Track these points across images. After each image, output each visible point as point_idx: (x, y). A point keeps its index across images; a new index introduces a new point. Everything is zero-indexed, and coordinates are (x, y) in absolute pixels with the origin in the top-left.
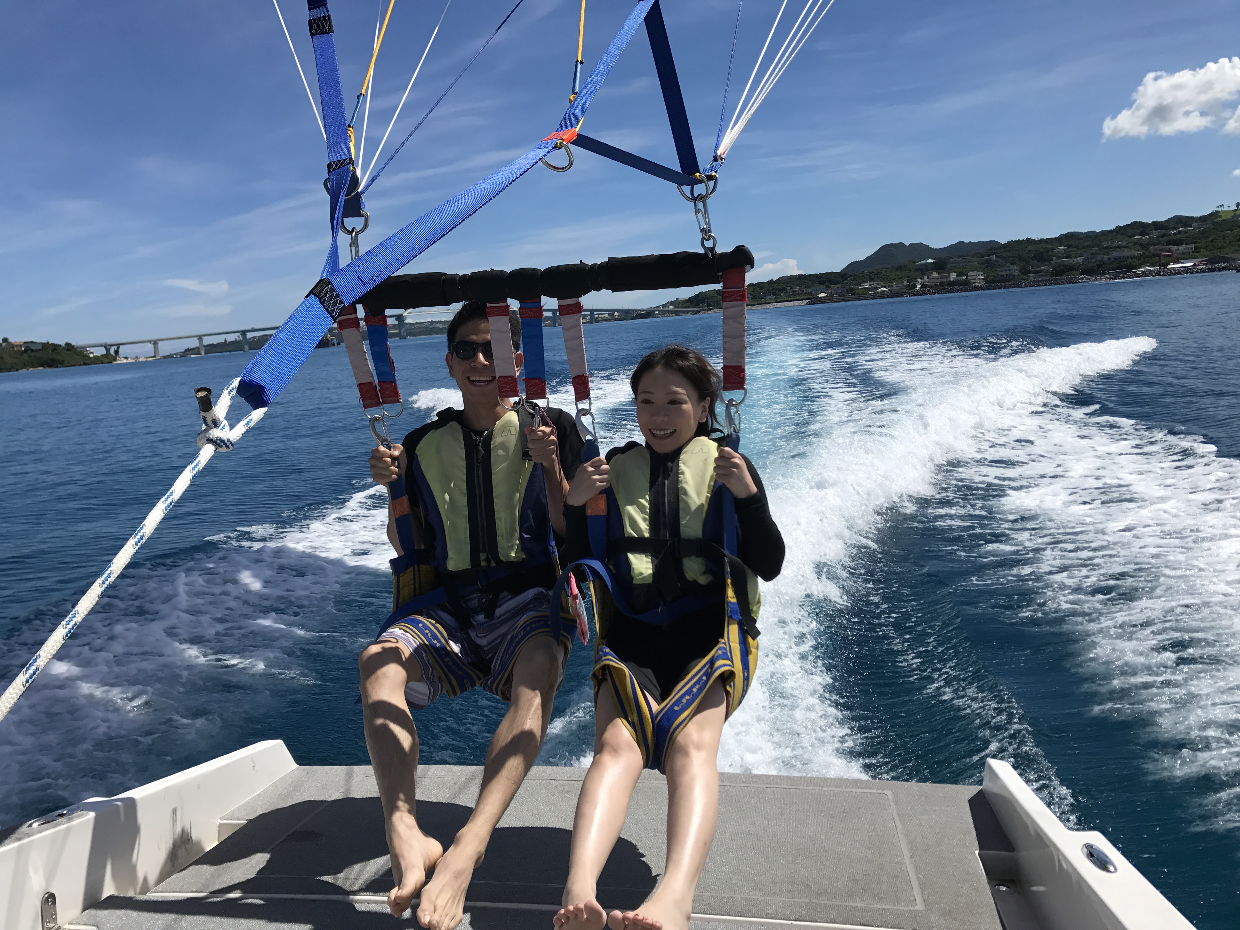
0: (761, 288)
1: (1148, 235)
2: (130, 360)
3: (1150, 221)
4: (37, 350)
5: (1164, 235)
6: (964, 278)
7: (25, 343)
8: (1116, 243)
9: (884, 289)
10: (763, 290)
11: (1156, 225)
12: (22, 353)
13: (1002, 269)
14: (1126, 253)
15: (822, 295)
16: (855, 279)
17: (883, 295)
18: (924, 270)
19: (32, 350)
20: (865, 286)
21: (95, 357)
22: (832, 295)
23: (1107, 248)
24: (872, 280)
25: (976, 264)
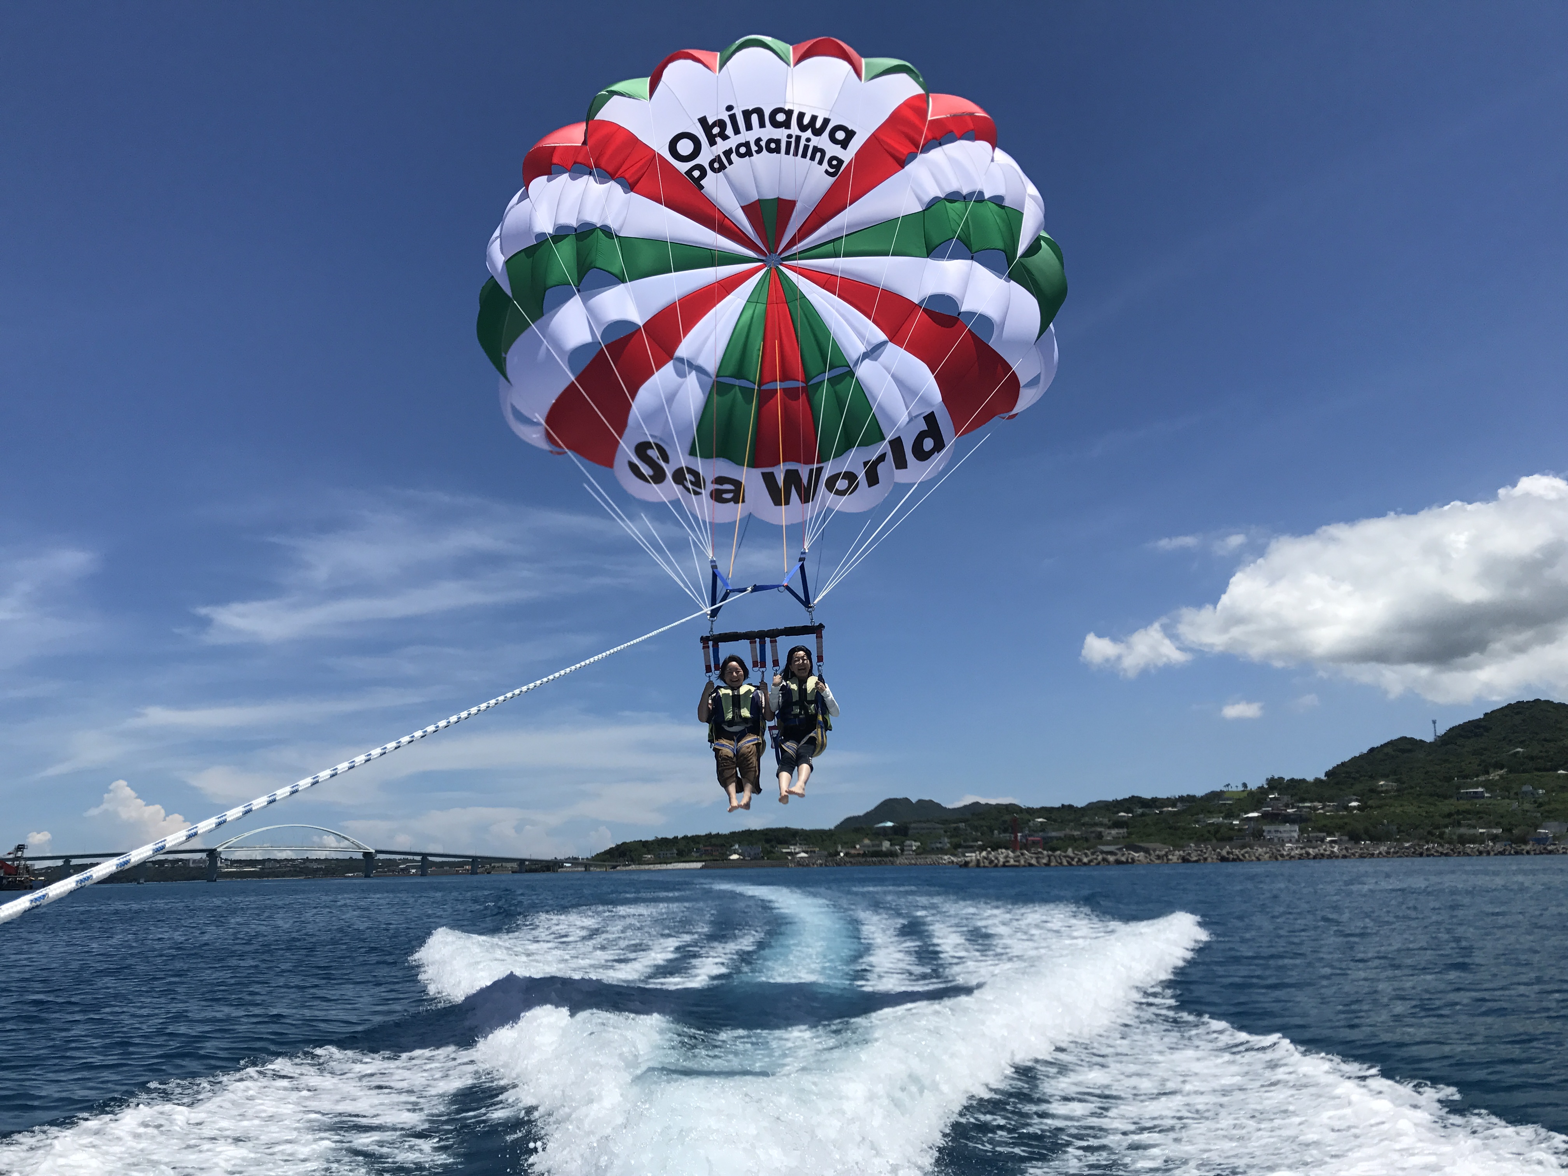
25: (942, 832)
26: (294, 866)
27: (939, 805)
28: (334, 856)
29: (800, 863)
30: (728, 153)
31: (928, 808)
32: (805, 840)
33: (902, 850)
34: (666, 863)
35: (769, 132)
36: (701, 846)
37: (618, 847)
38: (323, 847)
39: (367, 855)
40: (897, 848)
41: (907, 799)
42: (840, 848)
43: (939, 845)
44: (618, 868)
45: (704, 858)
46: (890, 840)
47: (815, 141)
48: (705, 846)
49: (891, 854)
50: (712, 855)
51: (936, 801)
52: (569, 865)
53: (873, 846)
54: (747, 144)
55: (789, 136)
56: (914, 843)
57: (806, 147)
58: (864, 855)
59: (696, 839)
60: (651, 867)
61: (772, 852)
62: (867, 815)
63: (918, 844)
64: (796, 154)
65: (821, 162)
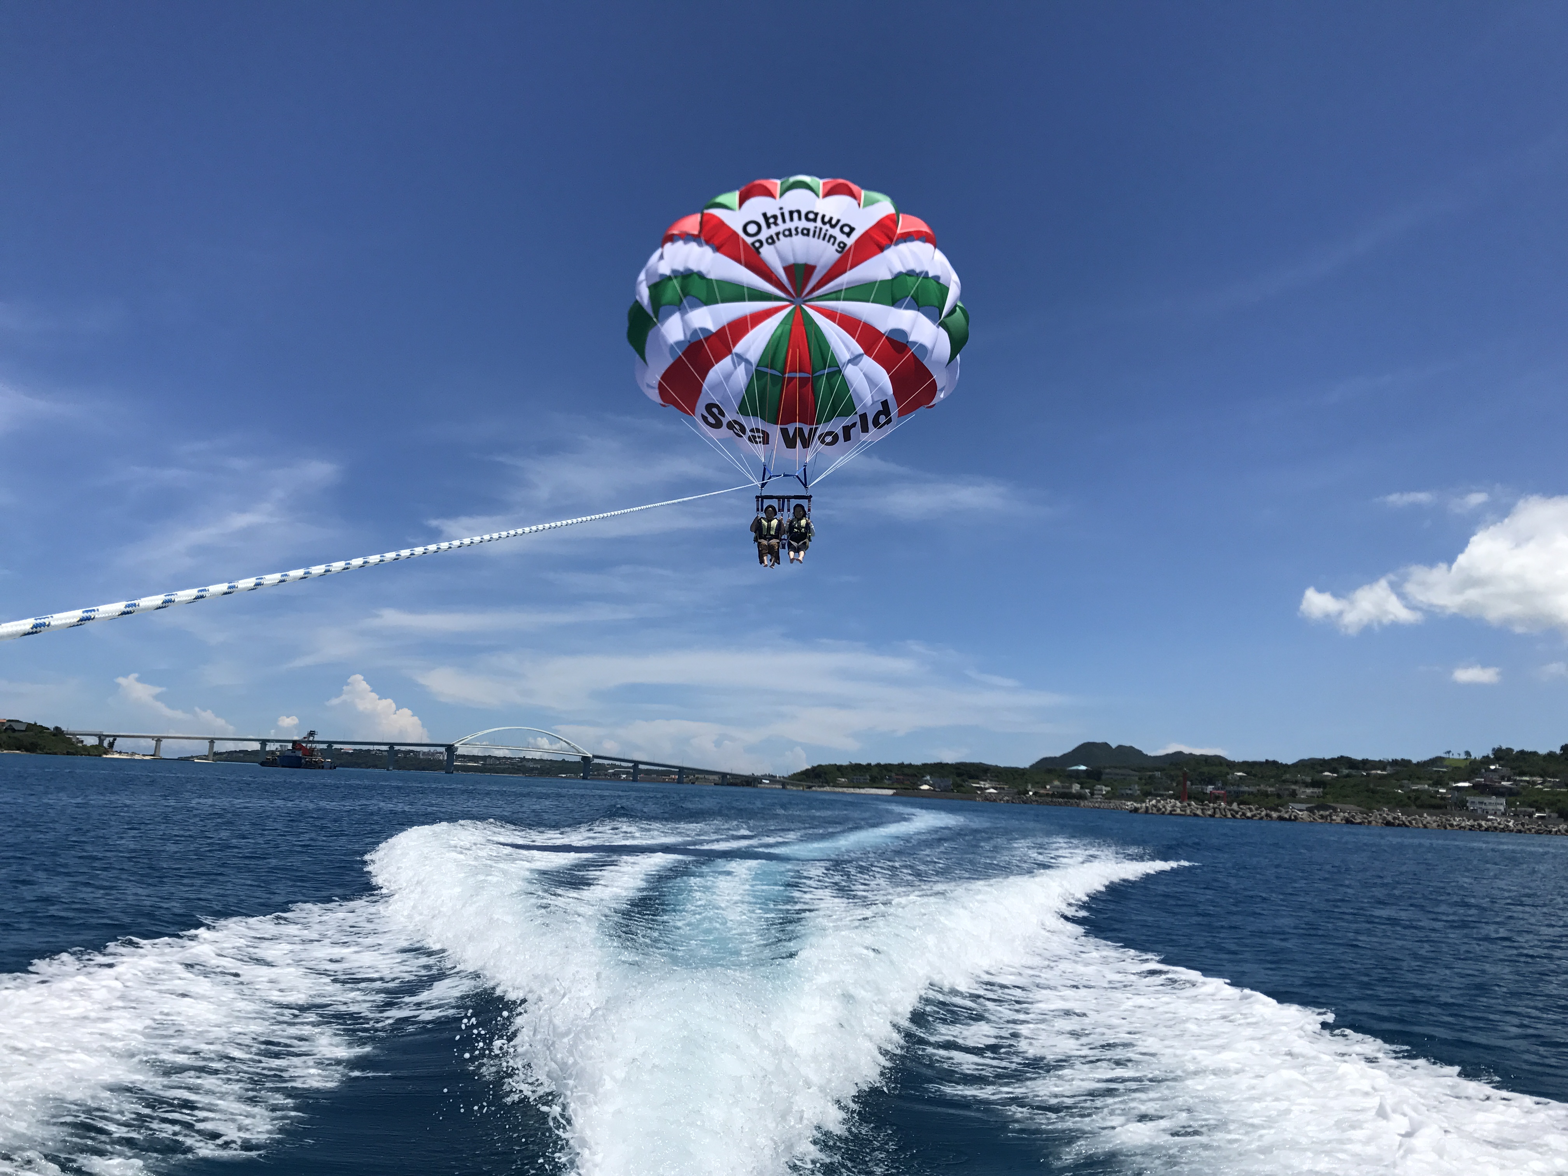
2: (123, 756)
4: (19, 731)
7: (9, 721)
9: (993, 791)
12: (2, 732)
15: (924, 787)
18: (1076, 777)
19: (14, 730)
21: (84, 747)
25: (1137, 779)
26: (512, 764)
27: (1140, 752)
28: (546, 757)
29: (988, 798)
30: (778, 234)
31: (1128, 754)
32: (997, 776)
33: (1092, 794)
34: (859, 788)
35: (803, 224)
36: (893, 774)
37: (814, 769)
38: (538, 748)
39: (585, 759)
40: (1087, 791)
41: (1106, 744)
42: (1030, 787)
43: (1129, 792)
44: (814, 788)
45: (896, 786)
46: (1081, 784)
47: (831, 231)
48: (897, 775)
49: (1081, 797)
50: (903, 783)
51: (1137, 747)
52: (768, 782)
53: (1063, 787)
54: (790, 230)
55: (816, 227)
56: (1104, 788)
57: (825, 235)
58: (1053, 795)
59: (888, 768)
60: (845, 790)
61: (962, 786)
62: (1064, 756)
63: (1109, 789)
64: (819, 237)
65: (833, 244)
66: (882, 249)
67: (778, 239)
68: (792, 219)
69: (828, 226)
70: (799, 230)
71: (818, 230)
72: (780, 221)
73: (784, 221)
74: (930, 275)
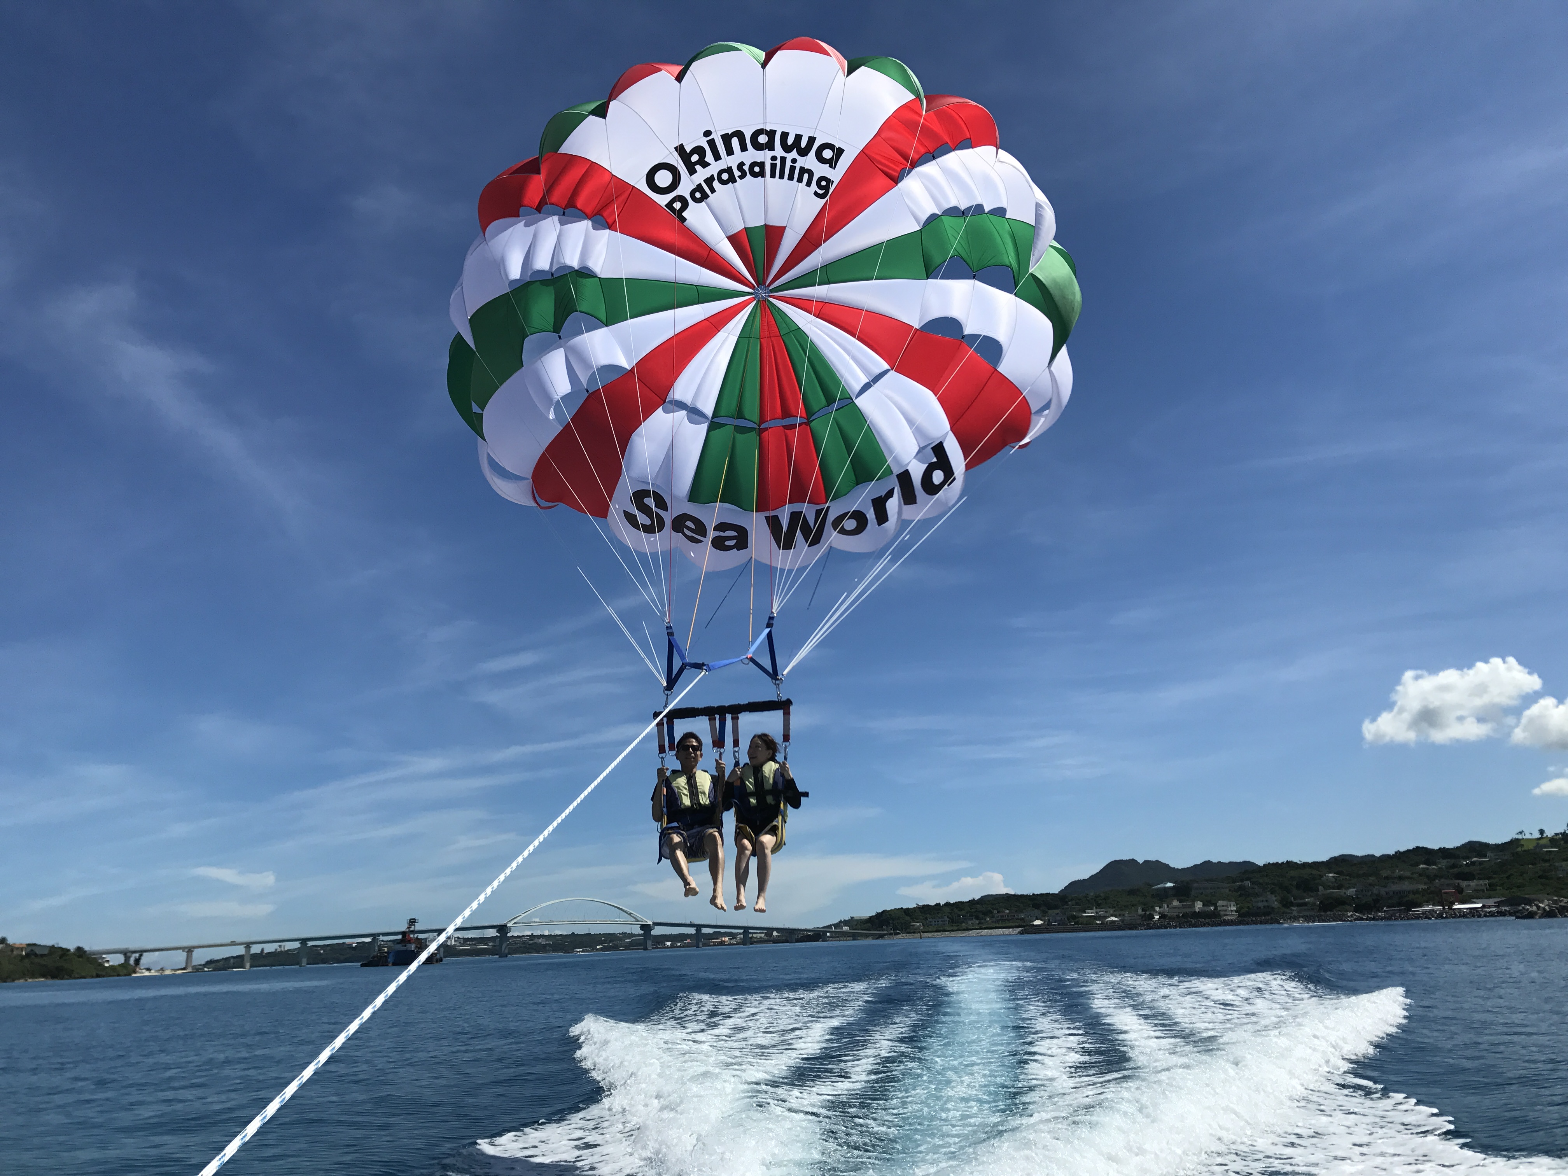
0: (961, 910)
1: (1435, 864)
2: (153, 973)
3: (1436, 847)
4: (42, 956)
5: (1454, 866)
6: (1212, 908)
7: (28, 945)
8: (1397, 872)
9: (1114, 919)
10: (963, 912)
11: (1443, 852)
12: (23, 958)
13: (1261, 899)
14: (1406, 886)
15: (1038, 922)
16: (1077, 904)
17: (1113, 927)
18: (1163, 896)
19: (36, 955)
20: (1090, 913)
21: (112, 966)
22: (1049, 924)
23: (1387, 878)
24: (1099, 906)
25: (1227, 891)
27: (1167, 866)
30: (709, 181)
35: (752, 156)
39: (645, 928)
47: (802, 162)
54: (729, 170)
55: (774, 158)
57: (793, 169)
61: (1076, 917)
64: (782, 176)
65: (809, 184)
66: (896, 180)
67: (713, 191)
68: (730, 152)
69: (794, 154)
70: (746, 168)
71: (778, 162)
72: (709, 157)
73: (717, 157)
74: (987, 209)
